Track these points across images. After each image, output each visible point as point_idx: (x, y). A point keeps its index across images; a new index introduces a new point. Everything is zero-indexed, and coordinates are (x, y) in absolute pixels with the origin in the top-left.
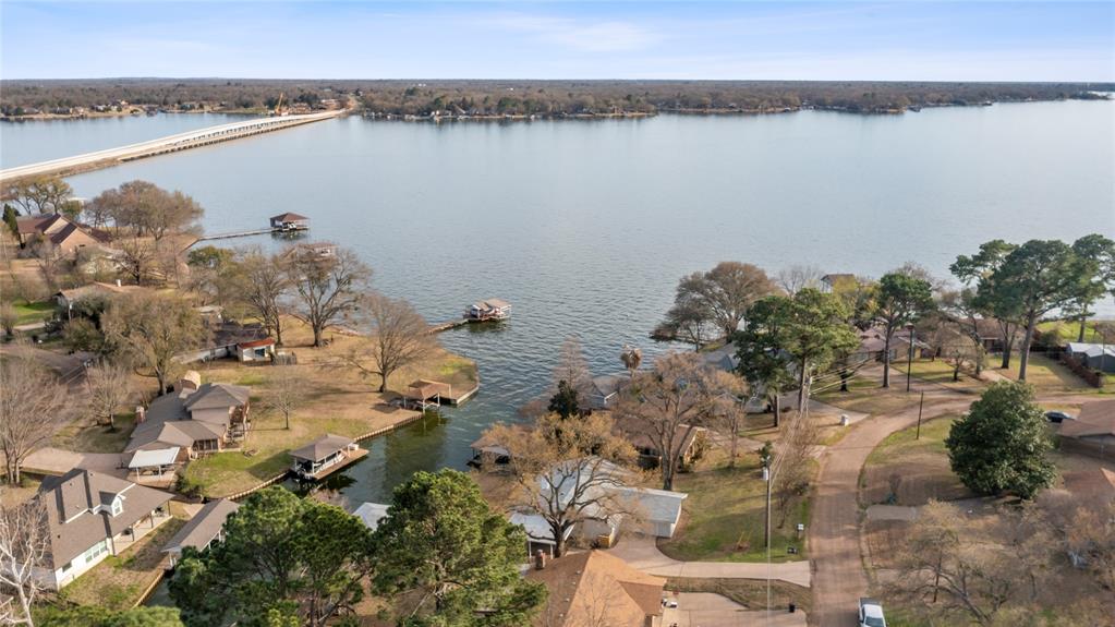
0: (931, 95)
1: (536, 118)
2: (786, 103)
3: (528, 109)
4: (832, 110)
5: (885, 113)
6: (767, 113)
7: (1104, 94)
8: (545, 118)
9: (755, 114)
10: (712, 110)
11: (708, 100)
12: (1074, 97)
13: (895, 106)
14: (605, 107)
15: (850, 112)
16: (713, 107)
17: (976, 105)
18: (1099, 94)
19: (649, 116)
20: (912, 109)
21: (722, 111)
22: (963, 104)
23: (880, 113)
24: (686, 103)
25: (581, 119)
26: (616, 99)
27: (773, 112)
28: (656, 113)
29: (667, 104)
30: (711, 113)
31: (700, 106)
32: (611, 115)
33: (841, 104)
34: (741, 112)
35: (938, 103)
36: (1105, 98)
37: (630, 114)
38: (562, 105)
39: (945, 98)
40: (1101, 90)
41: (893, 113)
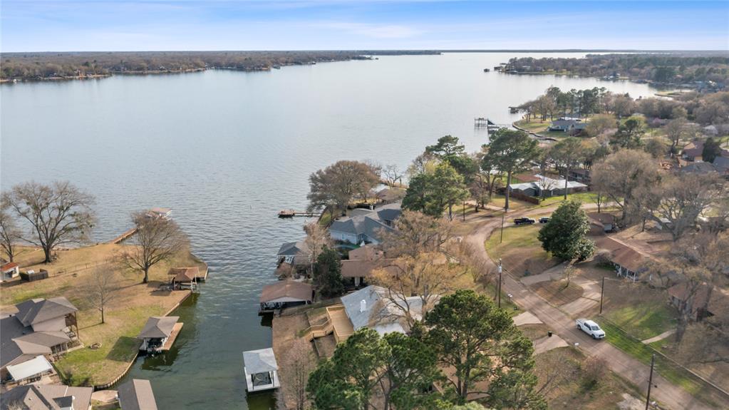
0: (281, 59)
1: (17, 81)
2: (197, 65)
3: (8, 75)
4: (227, 69)
5: (261, 70)
6: (186, 72)
7: (369, 56)
8: (23, 81)
9: (178, 73)
10: (149, 71)
11: (145, 64)
12: (354, 58)
13: (266, 66)
14: (71, 71)
15: (238, 70)
16: (149, 70)
17: (307, 64)
18: (367, 56)
19: (105, 77)
20: (275, 67)
21: (156, 72)
22: (300, 64)
23: (257, 70)
24: (129, 68)
25: (53, 81)
26: (77, 65)
27: (191, 72)
28: (110, 74)
29: (114, 68)
30: (148, 74)
31: (138, 69)
32: (77, 77)
33: (232, 65)
34: (169, 72)
35: (286, 63)
36: (369, 59)
37: (92, 76)
38: (37, 71)
39: (290, 60)
40: (368, 54)
41: (266, 70)
